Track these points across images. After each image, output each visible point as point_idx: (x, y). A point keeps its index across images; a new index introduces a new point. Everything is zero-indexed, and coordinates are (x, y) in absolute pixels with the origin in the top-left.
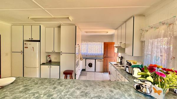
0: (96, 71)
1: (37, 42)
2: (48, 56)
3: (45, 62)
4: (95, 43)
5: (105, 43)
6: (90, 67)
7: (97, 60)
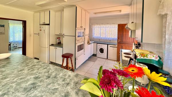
0: (108, 58)
1: (47, 26)
2: (58, 38)
3: (54, 43)
4: (109, 25)
5: (119, 25)
6: (101, 53)
7: (109, 46)
